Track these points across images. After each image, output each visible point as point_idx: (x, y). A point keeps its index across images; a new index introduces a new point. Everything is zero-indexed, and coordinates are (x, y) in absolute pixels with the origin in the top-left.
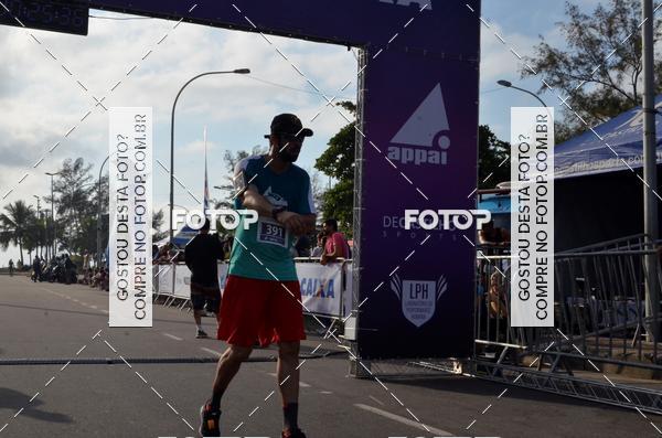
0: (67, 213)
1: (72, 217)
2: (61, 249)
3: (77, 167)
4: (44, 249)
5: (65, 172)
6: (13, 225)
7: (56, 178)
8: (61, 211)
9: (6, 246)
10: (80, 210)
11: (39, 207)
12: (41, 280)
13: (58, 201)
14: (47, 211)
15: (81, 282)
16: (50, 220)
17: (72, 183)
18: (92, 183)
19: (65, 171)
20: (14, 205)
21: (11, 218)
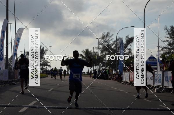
0: (104, 53)
2: (102, 67)
4: (96, 67)
6: (85, 58)
7: (100, 40)
8: (102, 52)
11: (94, 51)
13: (101, 49)
14: (97, 52)
15: (110, 79)
16: (98, 56)
18: (113, 41)
19: (103, 37)
20: (85, 50)
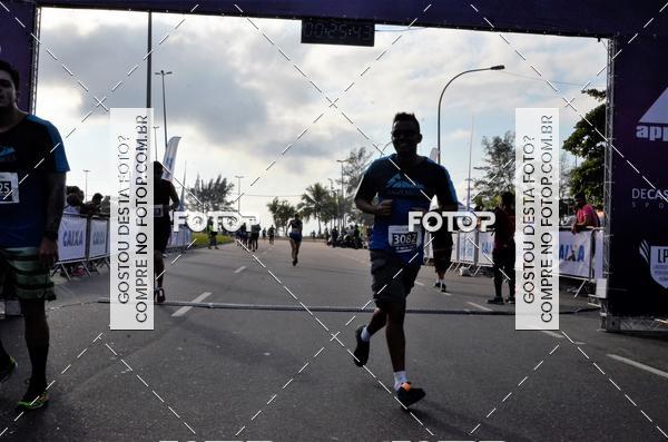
2: (349, 221)
3: (360, 155)
4: (337, 221)
5: (352, 160)
6: (313, 202)
8: (349, 191)
11: (332, 188)
13: (346, 183)
14: (338, 191)
16: (341, 198)
17: (357, 168)
19: (352, 158)
20: (313, 187)
21: (311, 197)
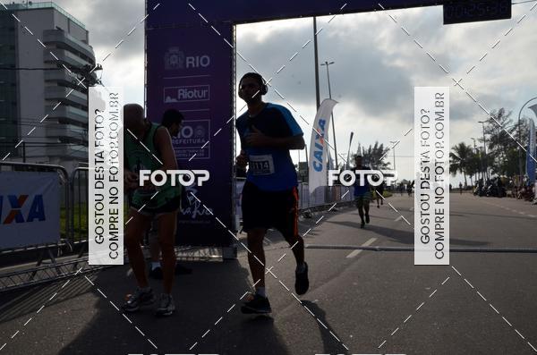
0: (496, 148)
1: (499, 151)
2: (493, 174)
3: (500, 115)
4: (481, 174)
5: (491, 121)
6: (459, 159)
7: (486, 124)
8: (491, 147)
9: (455, 173)
10: (505, 145)
11: (475, 146)
12: (481, 196)
13: (488, 141)
14: (481, 148)
15: (509, 196)
16: (484, 153)
17: (498, 127)
18: (512, 125)
19: (491, 119)
20: (458, 146)
21: (457, 155)
